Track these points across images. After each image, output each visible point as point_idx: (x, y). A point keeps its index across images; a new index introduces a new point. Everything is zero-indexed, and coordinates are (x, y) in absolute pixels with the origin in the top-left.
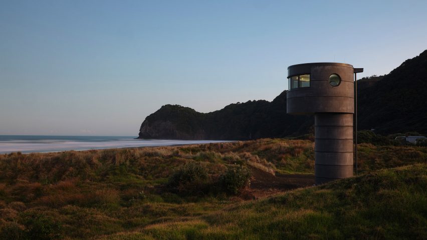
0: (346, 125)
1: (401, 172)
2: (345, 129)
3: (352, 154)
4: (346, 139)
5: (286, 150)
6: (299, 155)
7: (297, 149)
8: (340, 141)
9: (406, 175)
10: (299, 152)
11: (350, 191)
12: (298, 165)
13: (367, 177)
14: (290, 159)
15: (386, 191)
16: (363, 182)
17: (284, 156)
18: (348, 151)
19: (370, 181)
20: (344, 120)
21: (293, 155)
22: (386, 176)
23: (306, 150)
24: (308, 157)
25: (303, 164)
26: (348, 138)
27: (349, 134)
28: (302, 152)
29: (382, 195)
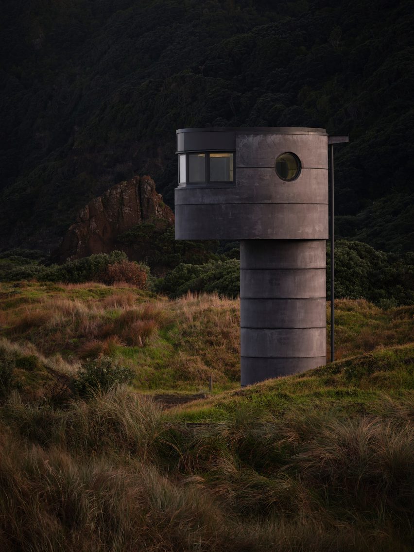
0: (313, 265)
1: (401, 351)
2: (309, 275)
3: (324, 331)
4: (312, 298)
5: (100, 326)
6: (147, 341)
7: (140, 323)
8: (298, 304)
9: (406, 354)
10: (147, 333)
11: (339, 375)
12: (151, 370)
13: (360, 359)
14: (124, 353)
15: (382, 373)
16: (355, 365)
17: (104, 345)
18: (314, 325)
19: (363, 363)
20: (307, 254)
21: (130, 341)
22: (382, 357)
23: (166, 326)
24: (176, 346)
25: (166, 367)
26: (317, 295)
27: (318, 285)
28: (156, 330)
29: (377, 378)
